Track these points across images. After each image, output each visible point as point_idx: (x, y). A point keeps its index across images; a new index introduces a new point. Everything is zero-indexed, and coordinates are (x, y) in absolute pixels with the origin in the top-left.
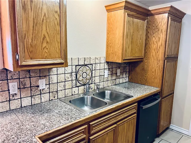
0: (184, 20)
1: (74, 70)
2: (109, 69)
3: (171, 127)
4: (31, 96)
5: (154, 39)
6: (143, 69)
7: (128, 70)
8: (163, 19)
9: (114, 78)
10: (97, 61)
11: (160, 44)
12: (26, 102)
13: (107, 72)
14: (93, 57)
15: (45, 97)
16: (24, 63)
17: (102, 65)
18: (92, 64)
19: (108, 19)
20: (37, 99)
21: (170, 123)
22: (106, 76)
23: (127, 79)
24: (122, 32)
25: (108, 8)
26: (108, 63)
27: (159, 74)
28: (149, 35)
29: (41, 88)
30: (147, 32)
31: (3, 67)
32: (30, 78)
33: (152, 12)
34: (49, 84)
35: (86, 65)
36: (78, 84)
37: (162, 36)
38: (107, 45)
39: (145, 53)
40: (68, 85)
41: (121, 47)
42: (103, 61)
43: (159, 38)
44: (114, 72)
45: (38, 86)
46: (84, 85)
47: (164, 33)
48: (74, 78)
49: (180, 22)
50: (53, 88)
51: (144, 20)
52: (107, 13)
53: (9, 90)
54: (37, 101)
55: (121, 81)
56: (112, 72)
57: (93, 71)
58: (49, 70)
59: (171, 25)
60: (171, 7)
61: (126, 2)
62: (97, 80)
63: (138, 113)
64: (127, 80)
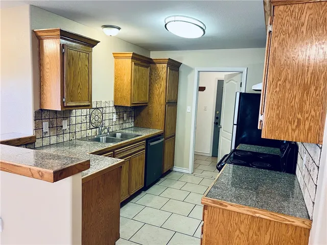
0: (181, 69)
1: (88, 113)
2: (117, 113)
3: (175, 169)
4: (57, 135)
5: (156, 85)
6: (148, 113)
7: (133, 115)
8: (163, 69)
9: (121, 122)
10: (107, 105)
11: (161, 90)
12: (54, 140)
13: (115, 116)
14: (103, 101)
15: (67, 137)
16: (68, 105)
17: (111, 108)
18: (102, 108)
19: (116, 65)
20: (61, 138)
21: (173, 165)
22: (114, 120)
23: (133, 124)
24: (130, 78)
25: (115, 55)
26: (115, 106)
27: (162, 117)
28: (152, 81)
29: (64, 128)
30: (150, 79)
31: (39, 108)
32: (56, 118)
33: (154, 61)
34: (70, 125)
35: (98, 108)
36: (92, 127)
37: (163, 83)
38: (115, 90)
39: (149, 97)
40: (84, 126)
41: (130, 92)
42: (112, 105)
43: (161, 85)
44: (121, 116)
45: (62, 127)
46: (96, 128)
47: (164, 81)
48: (88, 121)
49: (178, 71)
50: (73, 128)
51: (147, 67)
52: (114, 59)
53: (43, 128)
54: (61, 140)
55: (127, 125)
56: (119, 116)
57: (104, 115)
58: (71, 111)
59: (170, 72)
60: (169, 59)
61: (133, 54)
62: (107, 124)
63: (146, 149)
64: (133, 126)
